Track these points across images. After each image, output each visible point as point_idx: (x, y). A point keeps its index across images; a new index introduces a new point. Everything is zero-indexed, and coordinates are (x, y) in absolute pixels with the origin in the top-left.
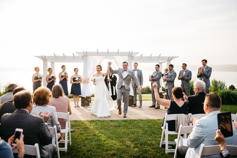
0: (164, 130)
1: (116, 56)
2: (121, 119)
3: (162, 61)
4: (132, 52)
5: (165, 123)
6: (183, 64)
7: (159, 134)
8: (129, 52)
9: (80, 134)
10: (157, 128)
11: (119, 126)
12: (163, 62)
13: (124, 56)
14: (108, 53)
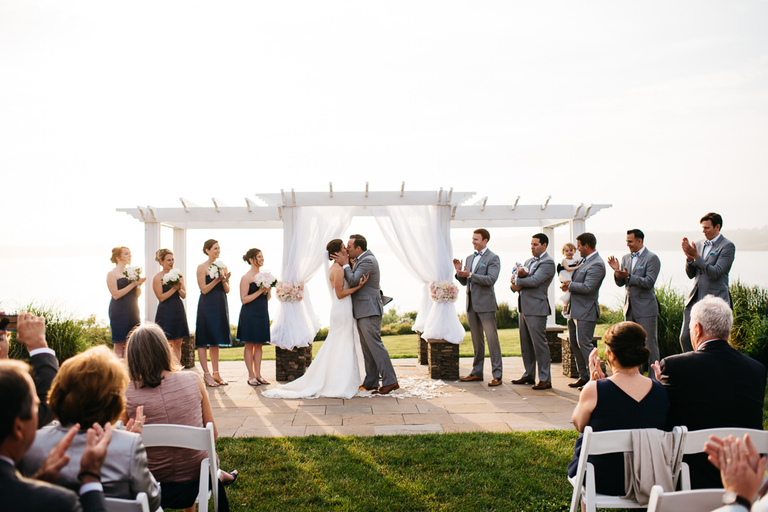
0: (579, 489)
1: (396, 207)
2: (414, 433)
3: (553, 222)
4: (451, 192)
5: (584, 466)
6: (629, 232)
7: (554, 494)
8: (441, 192)
9: (264, 494)
10: (546, 470)
11: (408, 463)
12: (558, 225)
13: (423, 207)
14: (367, 195)
